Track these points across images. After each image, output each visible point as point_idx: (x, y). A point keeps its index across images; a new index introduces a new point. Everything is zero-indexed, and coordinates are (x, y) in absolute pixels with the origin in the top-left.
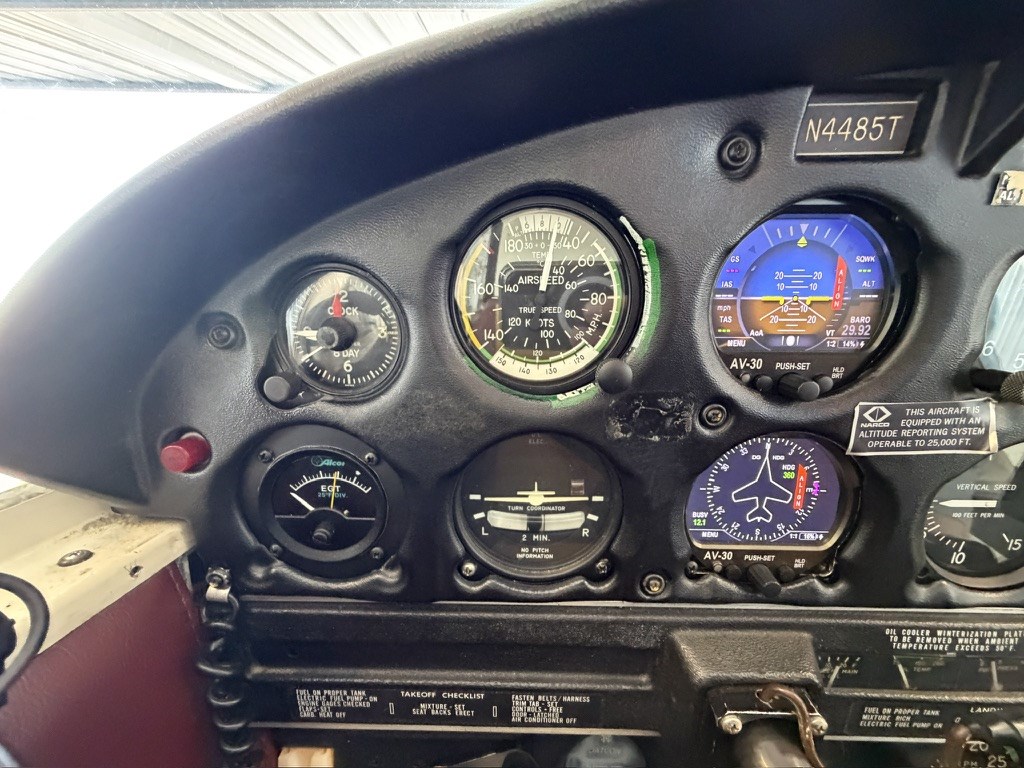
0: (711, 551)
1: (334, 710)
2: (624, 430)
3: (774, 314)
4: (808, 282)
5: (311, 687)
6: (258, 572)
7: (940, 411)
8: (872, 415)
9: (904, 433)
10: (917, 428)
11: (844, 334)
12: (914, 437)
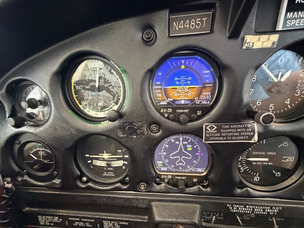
0: (163, 175)
1: (50, 222)
2: (123, 134)
3: (176, 93)
4: (186, 81)
5: (42, 215)
6: (20, 179)
7: (235, 126)
8: (210, 128)
9: (222, 134)
10: (227, 133)
11: (201, 99)
12: (227, 136)
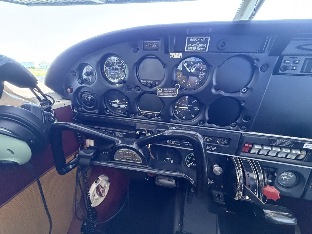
0: (142, 112)
2: (125, 90)
7: (169, 90)
8: (159, 90)
10: (166, 92)
12: (166, 94)
